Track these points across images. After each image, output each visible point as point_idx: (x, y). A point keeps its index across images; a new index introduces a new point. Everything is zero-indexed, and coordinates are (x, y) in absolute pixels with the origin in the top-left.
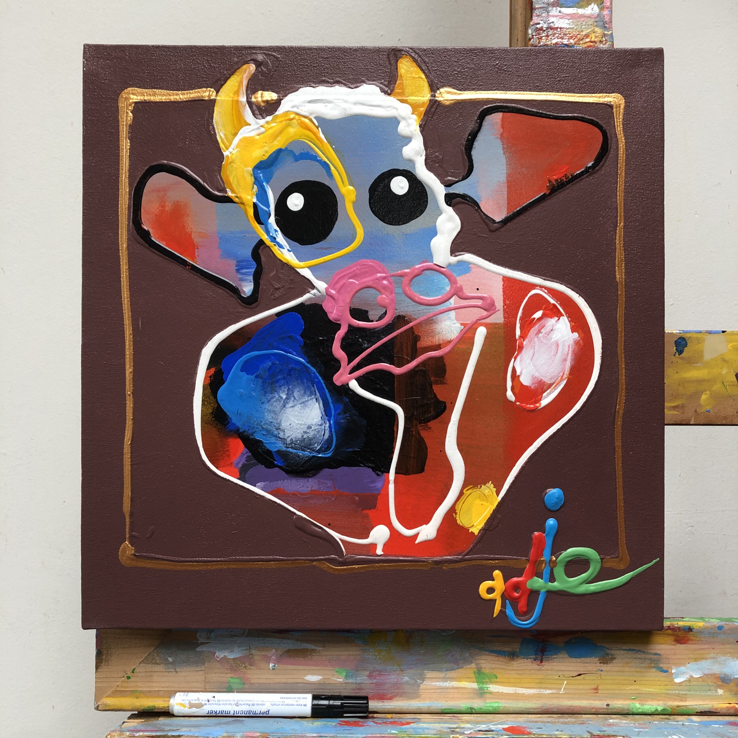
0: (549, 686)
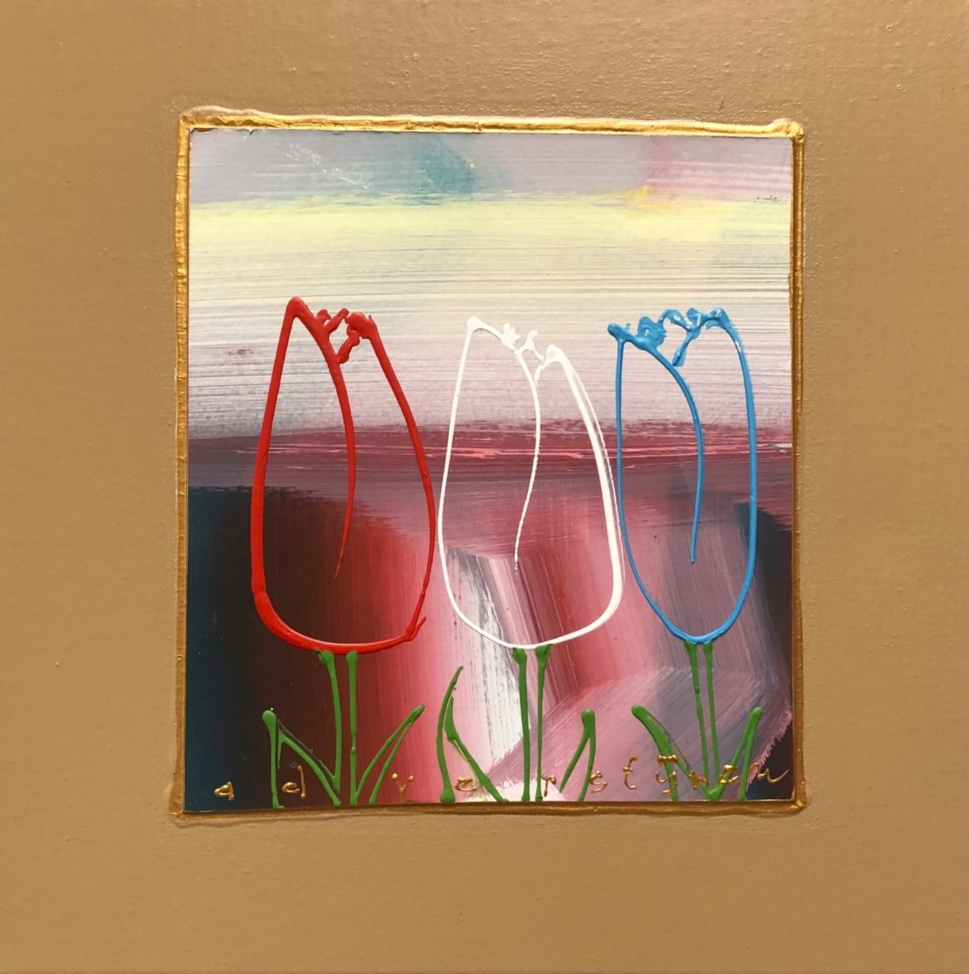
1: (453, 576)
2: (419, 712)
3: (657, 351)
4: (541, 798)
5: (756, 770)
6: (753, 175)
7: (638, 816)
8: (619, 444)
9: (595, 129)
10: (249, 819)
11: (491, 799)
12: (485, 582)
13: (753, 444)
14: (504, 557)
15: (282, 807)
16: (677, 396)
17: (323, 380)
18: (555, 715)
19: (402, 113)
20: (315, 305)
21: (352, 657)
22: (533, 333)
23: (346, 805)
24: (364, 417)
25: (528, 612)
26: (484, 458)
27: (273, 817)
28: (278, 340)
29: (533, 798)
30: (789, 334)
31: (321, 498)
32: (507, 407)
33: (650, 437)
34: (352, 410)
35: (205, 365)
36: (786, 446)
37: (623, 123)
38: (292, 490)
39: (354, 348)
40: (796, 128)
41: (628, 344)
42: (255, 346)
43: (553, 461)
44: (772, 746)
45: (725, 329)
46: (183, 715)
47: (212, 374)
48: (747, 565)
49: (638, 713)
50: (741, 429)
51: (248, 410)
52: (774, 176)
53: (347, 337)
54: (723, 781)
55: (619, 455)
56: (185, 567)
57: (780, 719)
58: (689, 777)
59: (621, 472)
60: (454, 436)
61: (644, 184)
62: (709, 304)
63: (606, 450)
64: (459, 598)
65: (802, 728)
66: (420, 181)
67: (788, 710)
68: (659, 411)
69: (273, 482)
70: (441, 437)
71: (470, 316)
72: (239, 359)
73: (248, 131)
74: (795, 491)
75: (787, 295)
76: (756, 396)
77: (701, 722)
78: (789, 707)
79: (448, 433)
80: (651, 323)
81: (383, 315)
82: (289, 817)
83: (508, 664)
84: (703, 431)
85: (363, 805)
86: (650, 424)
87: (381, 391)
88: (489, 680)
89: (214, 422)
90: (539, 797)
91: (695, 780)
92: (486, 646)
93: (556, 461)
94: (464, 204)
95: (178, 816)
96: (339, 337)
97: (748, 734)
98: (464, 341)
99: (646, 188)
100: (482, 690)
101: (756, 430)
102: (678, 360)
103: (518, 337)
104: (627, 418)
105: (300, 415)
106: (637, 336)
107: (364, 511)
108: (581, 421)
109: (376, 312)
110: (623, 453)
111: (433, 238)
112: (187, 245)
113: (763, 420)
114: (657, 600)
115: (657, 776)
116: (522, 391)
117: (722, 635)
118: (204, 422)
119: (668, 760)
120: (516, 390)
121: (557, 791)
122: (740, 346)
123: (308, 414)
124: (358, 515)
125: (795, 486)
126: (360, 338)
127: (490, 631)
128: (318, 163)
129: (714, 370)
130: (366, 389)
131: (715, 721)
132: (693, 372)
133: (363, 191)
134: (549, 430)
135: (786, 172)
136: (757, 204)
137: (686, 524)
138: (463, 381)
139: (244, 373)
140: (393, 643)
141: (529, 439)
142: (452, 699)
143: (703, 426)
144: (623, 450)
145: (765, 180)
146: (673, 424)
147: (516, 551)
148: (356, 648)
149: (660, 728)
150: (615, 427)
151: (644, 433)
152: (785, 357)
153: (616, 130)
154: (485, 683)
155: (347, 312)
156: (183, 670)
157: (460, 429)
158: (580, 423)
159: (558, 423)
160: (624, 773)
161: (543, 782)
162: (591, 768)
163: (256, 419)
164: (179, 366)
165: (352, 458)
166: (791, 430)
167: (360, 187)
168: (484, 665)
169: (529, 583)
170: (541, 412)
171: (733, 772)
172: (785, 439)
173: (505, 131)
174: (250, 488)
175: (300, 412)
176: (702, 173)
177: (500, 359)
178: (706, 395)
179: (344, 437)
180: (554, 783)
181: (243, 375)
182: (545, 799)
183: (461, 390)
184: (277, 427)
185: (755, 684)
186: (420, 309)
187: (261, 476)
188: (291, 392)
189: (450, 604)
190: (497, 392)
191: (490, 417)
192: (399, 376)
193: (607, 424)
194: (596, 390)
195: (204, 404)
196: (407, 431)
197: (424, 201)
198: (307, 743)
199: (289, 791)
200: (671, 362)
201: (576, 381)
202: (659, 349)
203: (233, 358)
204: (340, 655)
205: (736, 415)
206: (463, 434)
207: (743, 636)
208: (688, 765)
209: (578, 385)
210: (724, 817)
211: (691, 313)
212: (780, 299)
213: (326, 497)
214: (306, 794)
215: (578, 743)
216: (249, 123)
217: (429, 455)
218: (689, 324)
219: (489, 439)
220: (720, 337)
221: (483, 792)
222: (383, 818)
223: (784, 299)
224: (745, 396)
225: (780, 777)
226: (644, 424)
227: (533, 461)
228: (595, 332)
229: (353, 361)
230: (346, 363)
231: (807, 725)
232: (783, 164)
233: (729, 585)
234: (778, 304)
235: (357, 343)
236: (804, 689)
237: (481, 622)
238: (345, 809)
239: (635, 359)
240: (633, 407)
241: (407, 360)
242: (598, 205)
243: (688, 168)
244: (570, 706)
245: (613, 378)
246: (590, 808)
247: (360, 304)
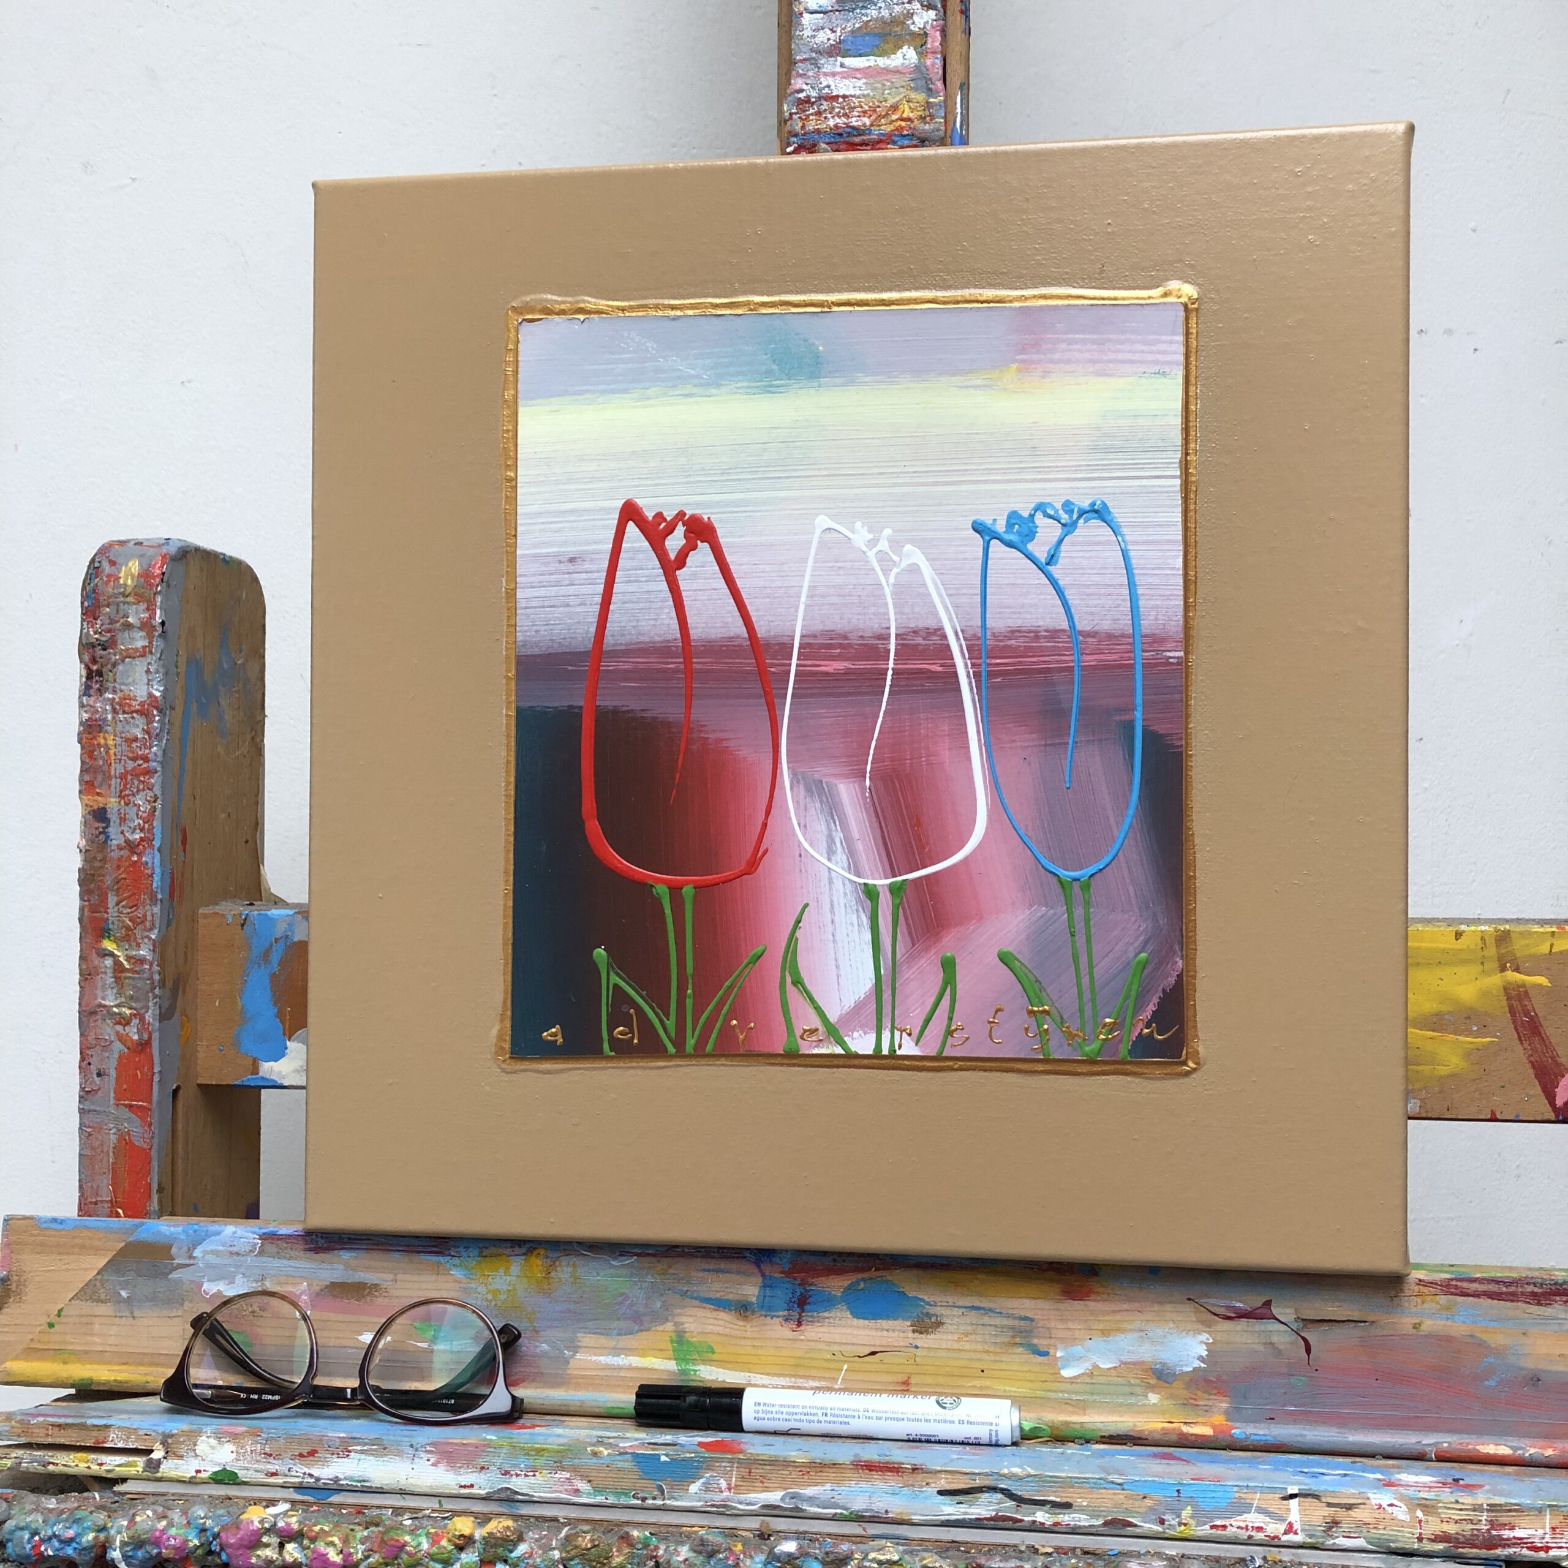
0: (814, 1373)
1: (798, 802)
2: (759, 953)
3: (1027, 549)
4: (895, 1051)
5: (1141, 1025)
6: (1139, 347)
7: (1005, 1074)
8: (983, 655)
9: (958, 302)
10: (578, 1066)
11: (839, 1050)
12: (833, 809)
13: (1138, 652)
14: (854, 782)
15: (613, 1053)
16: (1050, 599)
17: (659, 588)
18: (911, 958)
19: (745, 293)
20: (650, 507)
21: (688, 891)
22: (888, 532)
23: (681, 1053)
24: (703, 628)
25: (880, 842)
26: (832, 671)
27: (603, 1064)
28: (611, 546)
29: (885, 1051)
30: (1180, 527)
31: (657, 718)
32: (859, 614)
33: (1019, 646)
34: (689, 621)
35: (534, 575)
36: (1177, 654)
37: (989, 293)
38: (625, 709)
39: (691, 553)
40: (1189, 290)
41: (994, 542)
42: (586, 552)
43: (909, 674)
44: (1160, 998)
45: (1106, 522)
46: (510, 951)
47: (541, 584)
48: (1131, 791)
49: (1004, 959)
50: (1123, 636)
51: (579, 623)
52: (1162, 347)
53: (684, 541)
54: (1102, 1037)
55: (983, 666)
56: (513, 793)
57: (1169, 966)
58: (1062, 1031)
59: (987, 688)
60: (800, 648)
61: (1015, 361)
62: (1086, 494)
63: (969, 662)
64: (804, 827)
65: (1194, 977)
66: (764, 368)
67: (1178, 956)
68: (1029, 616)
69: (606, 701)
70: (785, 649)
71: (818, 515)
72: (571, 567)
73: (579, 319)
74: (1187, 706)
75: (1178, 482)
76: (1141, 598)
77: (1077, 969)
78: (1179, 953)
79: (793, 644)
80: (1021, 516)
81: (725, 515)
82: (622, 1064)
83: (859, 901)
84: (1081, 638)
85: (700, 1053)
86: (1019, 631)
87: (720, 599)
88: (837, 919)
89: (543, 636)
90: (892, 1050)
91: (1072, 1036)
92: (834, 881)
93: (912, 673)
94: (812, 391)
95: (504, 1061)
96: (675, 542)
97: (1132, 983)
98: (811, 542)
99: (1014, 366)
100: (830, 929)
101: (1143, 636)
102: (1052, 559)
103: (870, 536)
104: (993, 625)
105: (634, 627)
106: (1004, 532)
107: (701, 731)
108: (941, 629)
109: (716, 513)
110: (989, 664)
111: (778, 430)
112: (516, 445)
113: (1150, 625)
114: (1027, 830)
115: (1027, 1030)
116: (875, 596)
117: (1101, 870)
118: (534, 637)
119: (1038, 1011)
120: (867, 596)
121: (913, 1044)
122: (1123, 541)
123: (642, 626)
124: (694, 736)
125: (1187, 701)
126: (699, 542)
127: (839, 866)
128: (654, 352)
129: (1091, 569)
130: (704, 598)
131: (1093, 968)
132: (1068, 571)
133: (703, 381)
134: (905, 639)
135: (1177, 342)
136: (1143, 380)
137: (1060, 744)
138: (809, 586)
139: (576, 582)
140: (732, 877)
141: (882, 650)
142: (797, 939)
143: (1081, 633)
144: (988, 661)
145: (1152, 352)
146: (1046, 631)
147: (868, 775)
148: (692, 882)
149: (1030, 975)
150: (979, 635)
151: (1013, 642)
152: (1174, 553)
153: (982, 302)
154: (832, 922)
155: (685, 514)
156: (510, 903)
157: (806, 640)
158: (940, 632)
159: (915, 632)
160: (989, 1026)
161: (897, 1033)
162: (950, 1019)
163: (588, 632)
164: (507, 576)
165: (689, 672)
166: (1182, 636)
167: (698, 376)
168: (832, 901)
169: (883, 811)
170: (896, 620)
171: (1113, 1027)
172: (1176, 646)
173: (857, 308)
174: (581, 708)
175: (634, 624)
176: (1078, 346)
177: (851, 561)
178: (1084, 597)
179: (680, 650)
180: (910, 1035)
181: (574, 585)
182: (899, 1053)
183: (807, 597)
184: (609, 640)
185: (1139, 926)
186: (763, 508)
187: (593, 693)
188: (625, 603)
189: (795, 835)
190: (848, 598)
191: (839, 626)
192: (739, 583)
193: (970, 632)
194: (957, 595)
195: (532, 616)
196: (749, 643)
197: (769, 389)
198: (640, 984)
199: (620, 1036)
200: (1043, 561)
201: (936, 585)
202: (1030, 547)
203: (563, 567)
204: (675, 891)
205: (1118, 620)
206: (809, 645)
207: (1126, 872)
208: (1062, 1018)
209: (937, 589)
210: (1103, 1077)
211: (1068, 506)
212: (1169, 486)
213: (660, 716)
214: (639, 1040)
215: (936, 990)
216: (581, 311)
217: (772, 670)
218: (1065, 518)
219: (839, 651)
220: (1100, 531)
221: (831, 1043)
222: (722, 1068)
223: (1174, 486)
224: (1128, 598)
225: (1169, 1034)
226: (1012, 632)
227: (886, 675)
228: (957, 529)
229: (691, 567)
230: (684, 569)
231: (1200, 975)
232: (1173, 333)
233: (1111, 814)
234: (1167, 492)
235: (695, 548)
236: (1198, 932)
237: (828, 854)
238: (679, 1057)
239: (1002, 559)
240: (1000, 613)
241: (748, 564)
242: (961, 387)
243: (1063, 341)
244: (927, 949)
245: (978, 580)
246: (951, 1063)
247: (699, 504)
